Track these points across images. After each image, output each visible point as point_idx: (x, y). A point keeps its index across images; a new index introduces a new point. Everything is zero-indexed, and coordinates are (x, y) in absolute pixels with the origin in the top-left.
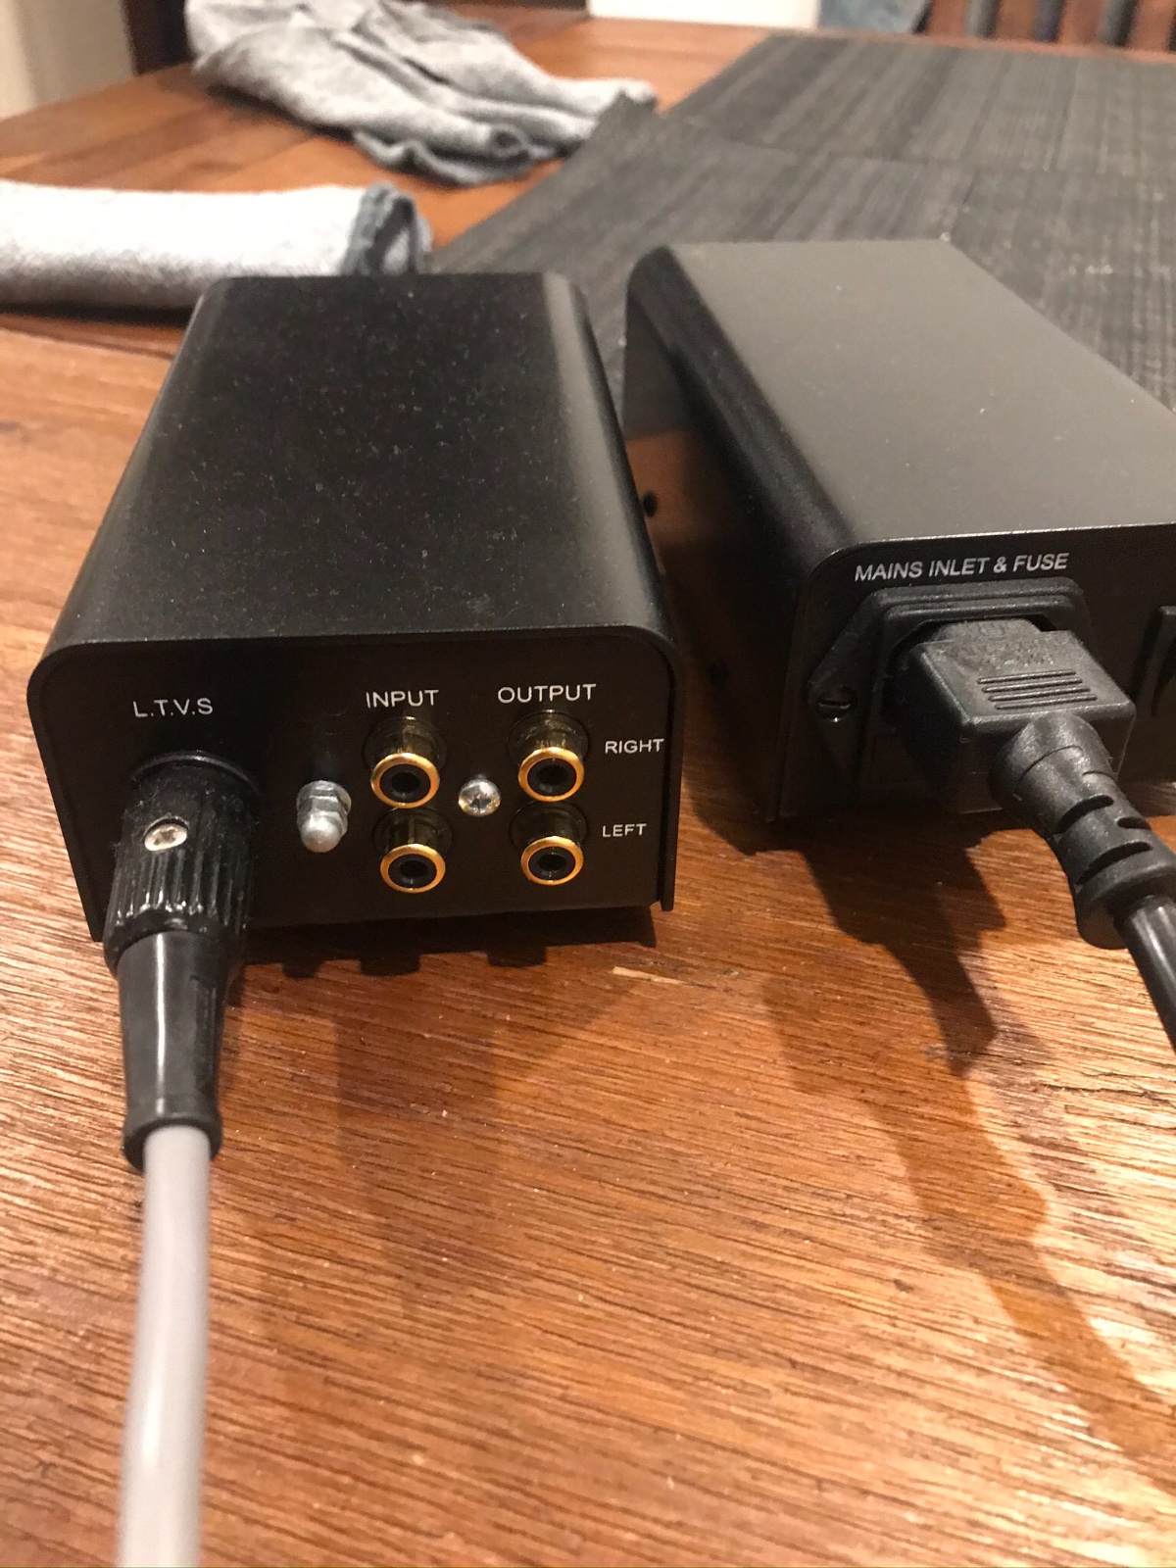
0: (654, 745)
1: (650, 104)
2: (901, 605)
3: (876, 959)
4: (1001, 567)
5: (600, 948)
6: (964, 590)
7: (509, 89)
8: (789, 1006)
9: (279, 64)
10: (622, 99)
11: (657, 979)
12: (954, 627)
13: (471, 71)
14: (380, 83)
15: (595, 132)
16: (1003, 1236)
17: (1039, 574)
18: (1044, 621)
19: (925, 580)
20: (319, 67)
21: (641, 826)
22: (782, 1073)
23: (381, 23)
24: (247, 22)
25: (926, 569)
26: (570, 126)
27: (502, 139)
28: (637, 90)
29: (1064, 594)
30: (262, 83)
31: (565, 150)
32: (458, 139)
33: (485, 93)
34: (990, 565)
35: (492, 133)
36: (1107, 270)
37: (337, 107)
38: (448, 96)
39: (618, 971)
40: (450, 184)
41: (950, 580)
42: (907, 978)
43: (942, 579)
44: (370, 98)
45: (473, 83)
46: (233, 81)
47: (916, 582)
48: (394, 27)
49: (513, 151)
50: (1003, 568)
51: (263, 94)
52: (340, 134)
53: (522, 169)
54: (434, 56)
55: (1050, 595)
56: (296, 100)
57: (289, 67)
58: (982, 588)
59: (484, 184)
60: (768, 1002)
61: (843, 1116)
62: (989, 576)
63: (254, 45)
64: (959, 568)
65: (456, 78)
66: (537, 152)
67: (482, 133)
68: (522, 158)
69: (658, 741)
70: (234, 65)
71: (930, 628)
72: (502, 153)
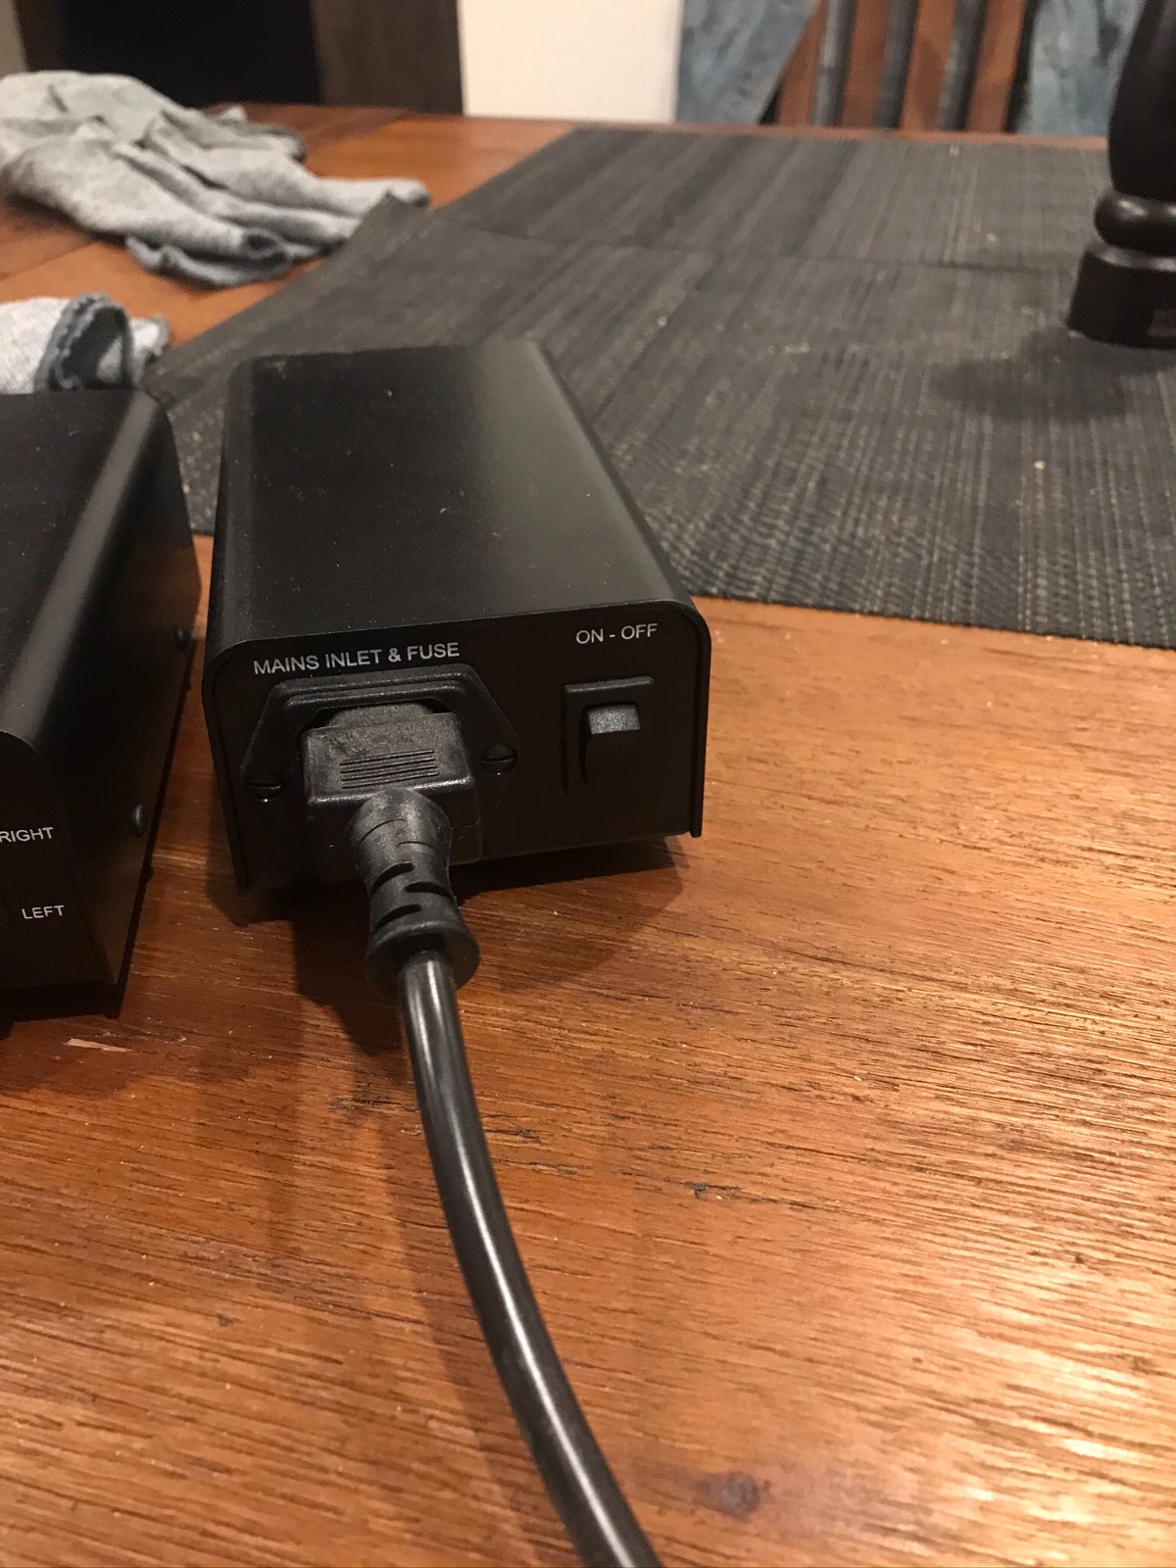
0: (44, 833)
1: (421, 203)
2: (298, 696)
3: (320, 1022)
4: (395, 657)
6: (353, 680)
7: (279, 193)
8: (222, 1067)
9: (59, 174)
10: (389, 197)
11: (106, 1048)
12: (347, 713)
13: (244, 176)
14: (153, 191)
15: (358, 231)
16: (334, 1270)
17: (434, 662)
18: (433, 704)
19: (322, 671)
20: (97, 177)
21: (59, 907)
22: (190, 1130)
23: (166, 134)
24: (39, 135)
25: (322, 661)
26: (330, 225)
27: (254, 242)
28: (405, 189)
29: (456, 678)
30: (46, 193)
31: (328, 248)
32: (215, 242)
33: (258, 197)
34: (384, 656)
35: (244, 237)
36: (804, 349)
37: (111, 215)
38: (219, 202)
39: (74, 1042)
40: (206, 287)
41: (347, 670)
42: (342, 1035)
43: (338, 670)
44: (141, 206)
45: (246, 189)
46: (23, 189)
47: (315, 673)
48: (179, 136)
49: (268, 253)
50: (398, 658)
51: (51, 202)
52: (114, 239)
53: (279, 269)
54: (210, 164)
55: (444, 682)
56: (76, 208)
57: (69, 177)
58: (381, 677)
59: (241, 284)
60: (202, 1065)
61: (229, 1166)
62: (385, 665)
63: (39, 157)
64: (354, 659)
65: (230, 182)
66: (293, 250)
67: (235, 236)
68: (280, 258)
69: (48, 829)
70: (24, 175)
71: (321, 716)
72: (256, 255)
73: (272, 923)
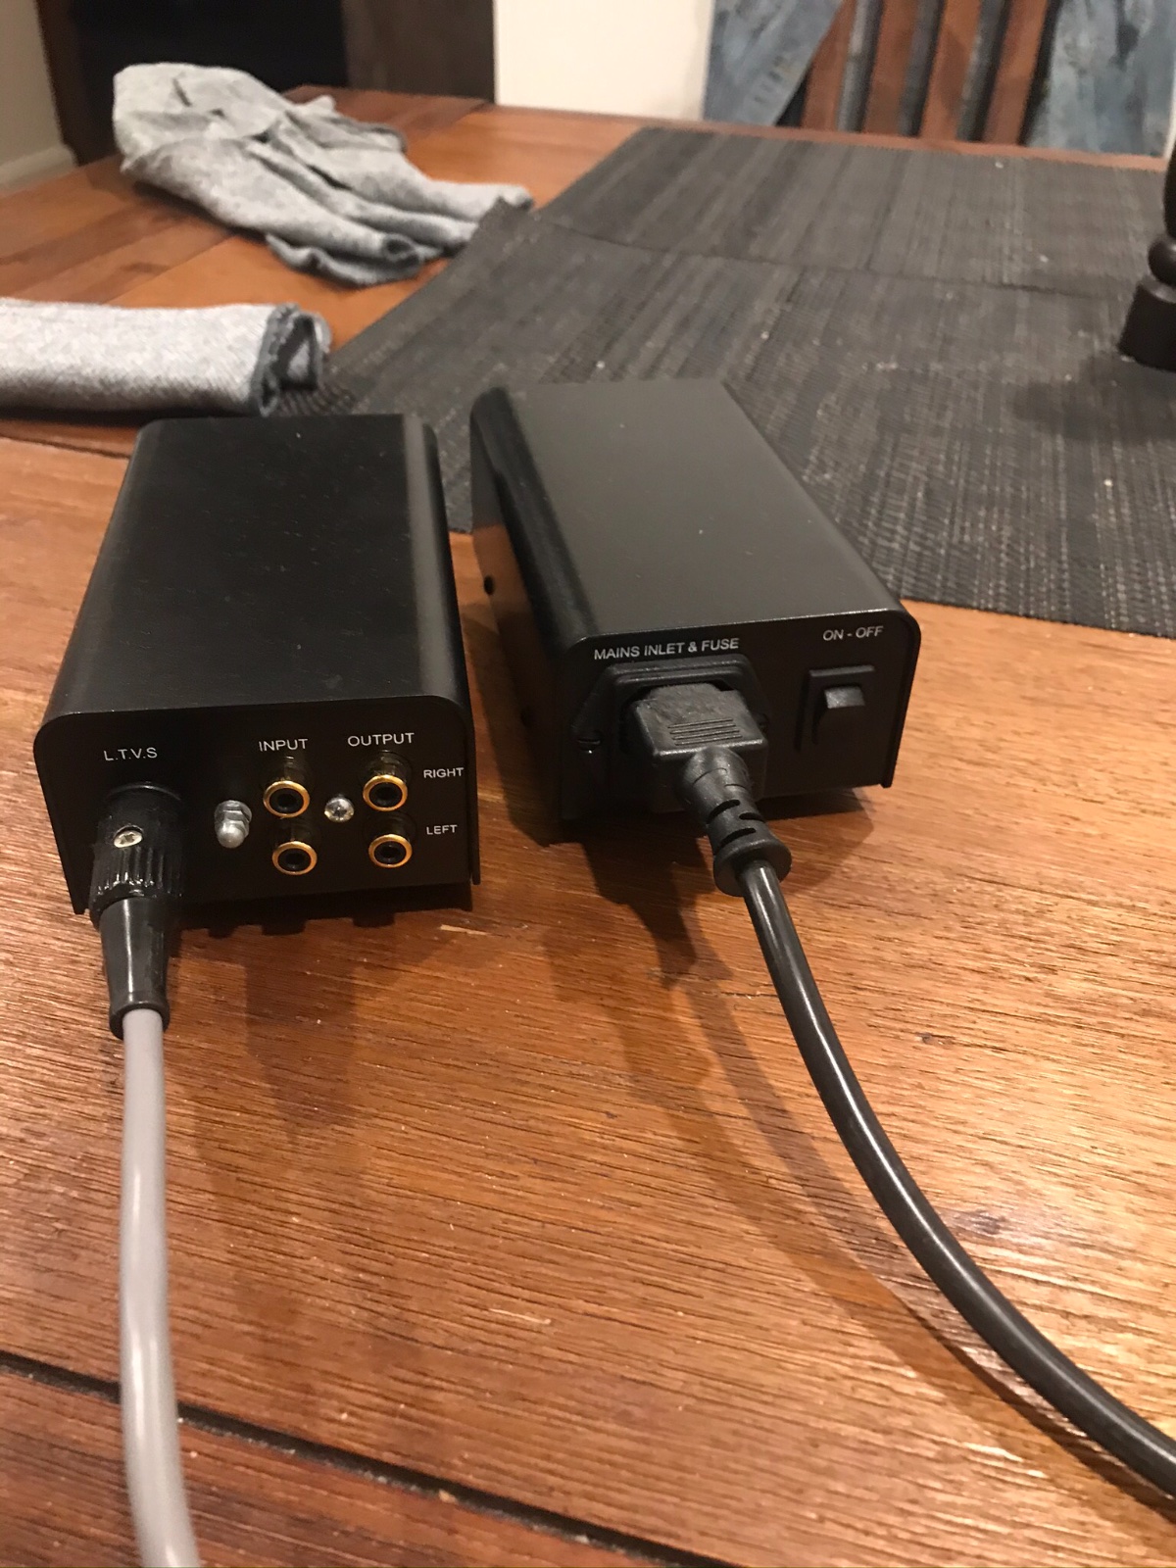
0: (457, 772)
1: (526, 206)
2: (625, 675)
3: (624, 917)
4: (693, 648)
5: (431, 913)
6: (667, 665)
7: (402, 195)
8: (560, 947)
9: (200, 172)
10: (501, 202)
11: (470, 932)
12: (661, 689)
13: (368, 178)
14: (287, 191)
15: (476, 234)
17: (720, 652)
18: (721, 684)
19: (642, 658)
20: (234, 174)
21: (453, 826)
22: (550, 990)
23: (290, 133)
24: (168, 128)
25: (642, 652)
26: (454, 230)
27: (392, 247)
28: (513, 194)
29: (736, 665)
30: (184, 187)
31: (450, 251)
32: (355, 244)
33: (381, 198)
34: (685, 648)
35: (384, 241)
37: (251, 212)
38: (349, 203)
39: (444, 927)
40: (349, 286)
41: (659, 657)
42: (642, 927)
43: (653, 657)
44: (280, 206)
45: (370, 191)
46: (158, 182)
47: (636, 660)
48: (301, 136)
49: (403, 255)
50: (695, 649)
51: (185, 195)
52: (254, 235)
53: (411, 270)
54: (334, 164)
55: (725, 667)
56: (215, 203)
57: (208, 175)
58: (682, 663)
59: (379, 284)
60: (545, 944)
61: (586, 1015)
62: (686, 654)
63: (175, 153)
64: (664, 650)
65: (354, 184)
66: (422, 251)
67: (376, 240)
68: (413, 260)
69: (459, 769)
70: (159, 168)
71: (644, 691)
72: (393, 258)
73: (568, 845)
